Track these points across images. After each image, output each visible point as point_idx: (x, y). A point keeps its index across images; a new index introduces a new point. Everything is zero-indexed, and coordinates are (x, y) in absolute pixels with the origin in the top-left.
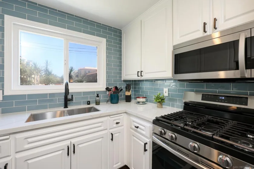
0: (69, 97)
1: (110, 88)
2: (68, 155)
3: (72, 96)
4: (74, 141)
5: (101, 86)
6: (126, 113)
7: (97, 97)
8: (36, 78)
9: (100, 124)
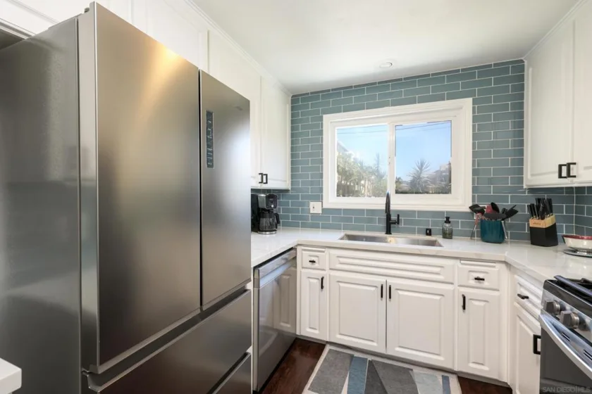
0: (394, 218)
1: (481, 206)
2: (382, 296)
3: (398, 216)
4: (391, 281)
5: (460, 200)
6: (505, 263)
7: (446, 222)
8: (366, 186)
9: (437, 270)
